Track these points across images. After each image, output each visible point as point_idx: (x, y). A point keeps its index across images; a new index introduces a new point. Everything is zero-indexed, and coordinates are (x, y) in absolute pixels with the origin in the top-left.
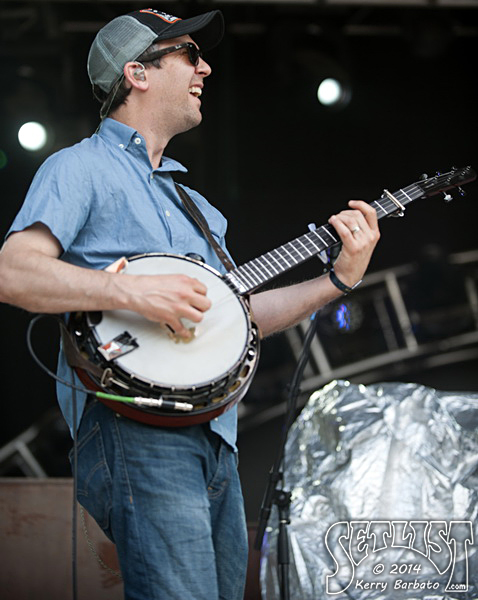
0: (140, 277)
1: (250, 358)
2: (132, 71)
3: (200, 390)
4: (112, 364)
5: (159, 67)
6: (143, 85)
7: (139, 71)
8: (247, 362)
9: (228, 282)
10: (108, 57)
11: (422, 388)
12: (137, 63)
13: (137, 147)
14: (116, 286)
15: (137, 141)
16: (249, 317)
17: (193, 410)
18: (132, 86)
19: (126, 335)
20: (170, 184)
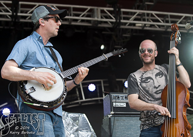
0: (38, 72)
1: (64, 95)
2: (41, 20)
3: (50, 102)
4: (28, 95)
5: (48, 21)
6: (43, 25)
7: (43, 21)
8: (63, 96)
9: (60, 75)
10: (36, 16)
11: (64, 111)
12: (42, 19)
13: (40, 40)
14: (32, 74)
15: (41, 38)
16: (65, 84)
17: (48, 108)
18: (40, 24)
19: (33, 87)
20: (49, 49)
